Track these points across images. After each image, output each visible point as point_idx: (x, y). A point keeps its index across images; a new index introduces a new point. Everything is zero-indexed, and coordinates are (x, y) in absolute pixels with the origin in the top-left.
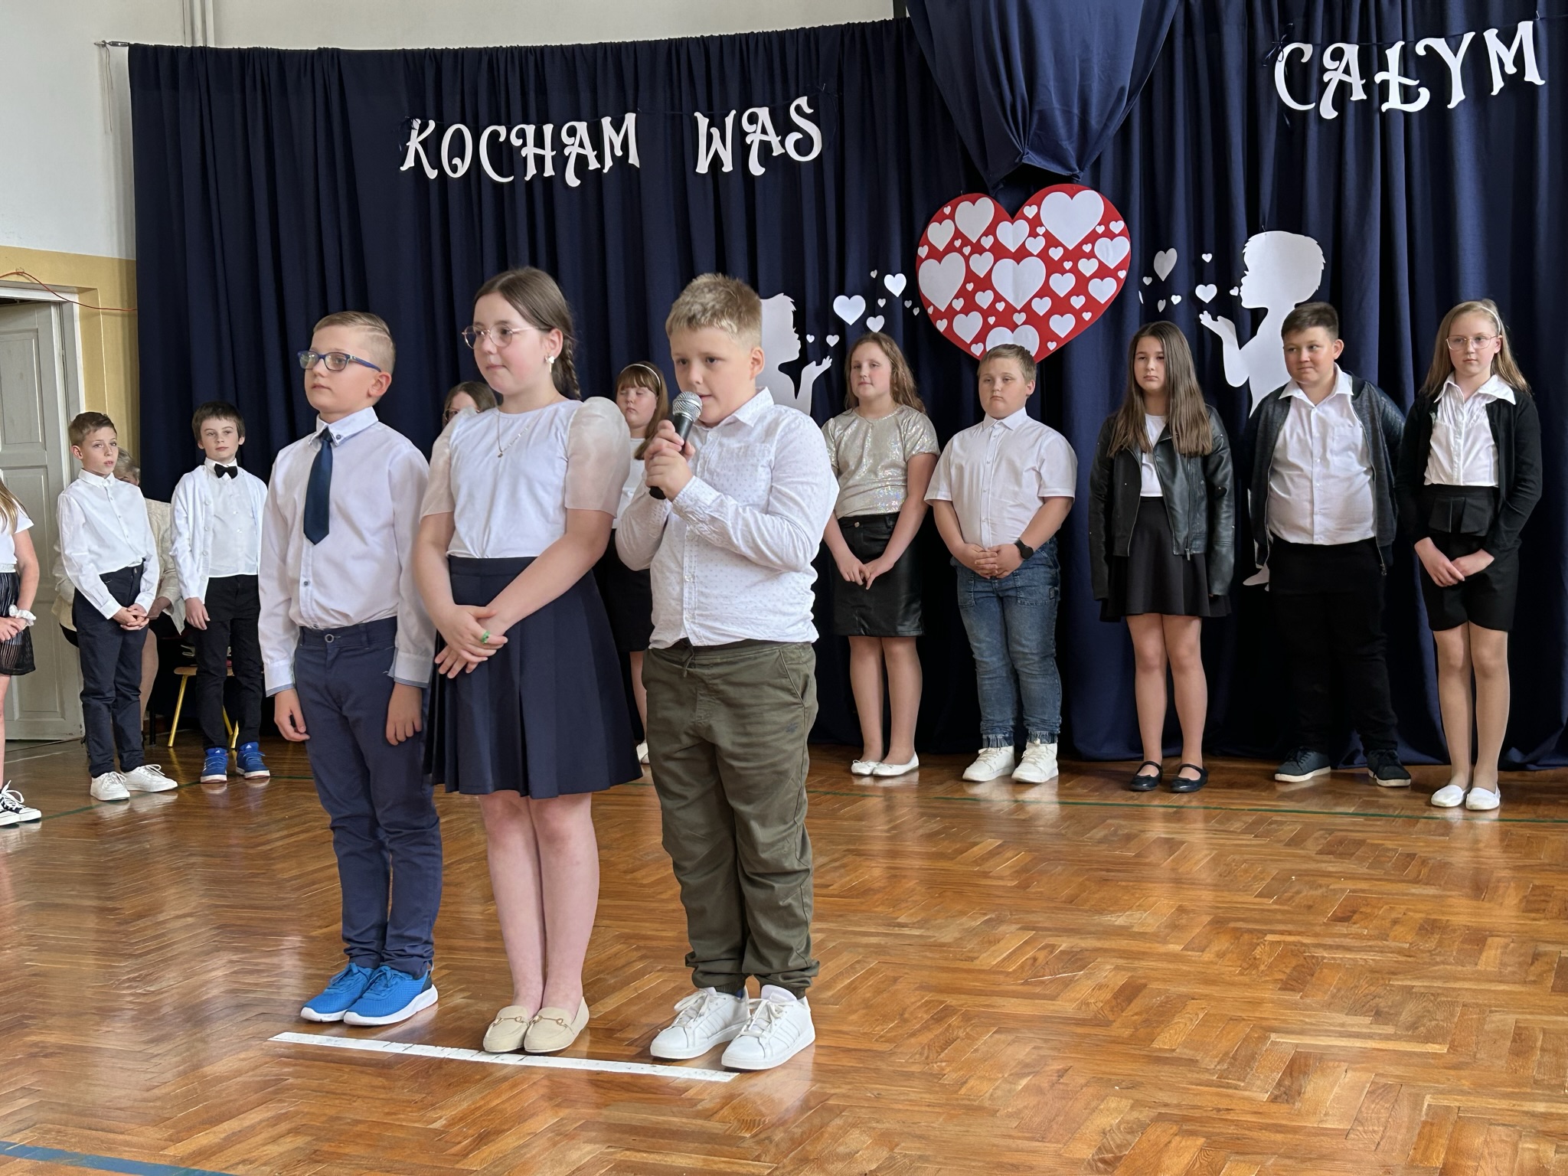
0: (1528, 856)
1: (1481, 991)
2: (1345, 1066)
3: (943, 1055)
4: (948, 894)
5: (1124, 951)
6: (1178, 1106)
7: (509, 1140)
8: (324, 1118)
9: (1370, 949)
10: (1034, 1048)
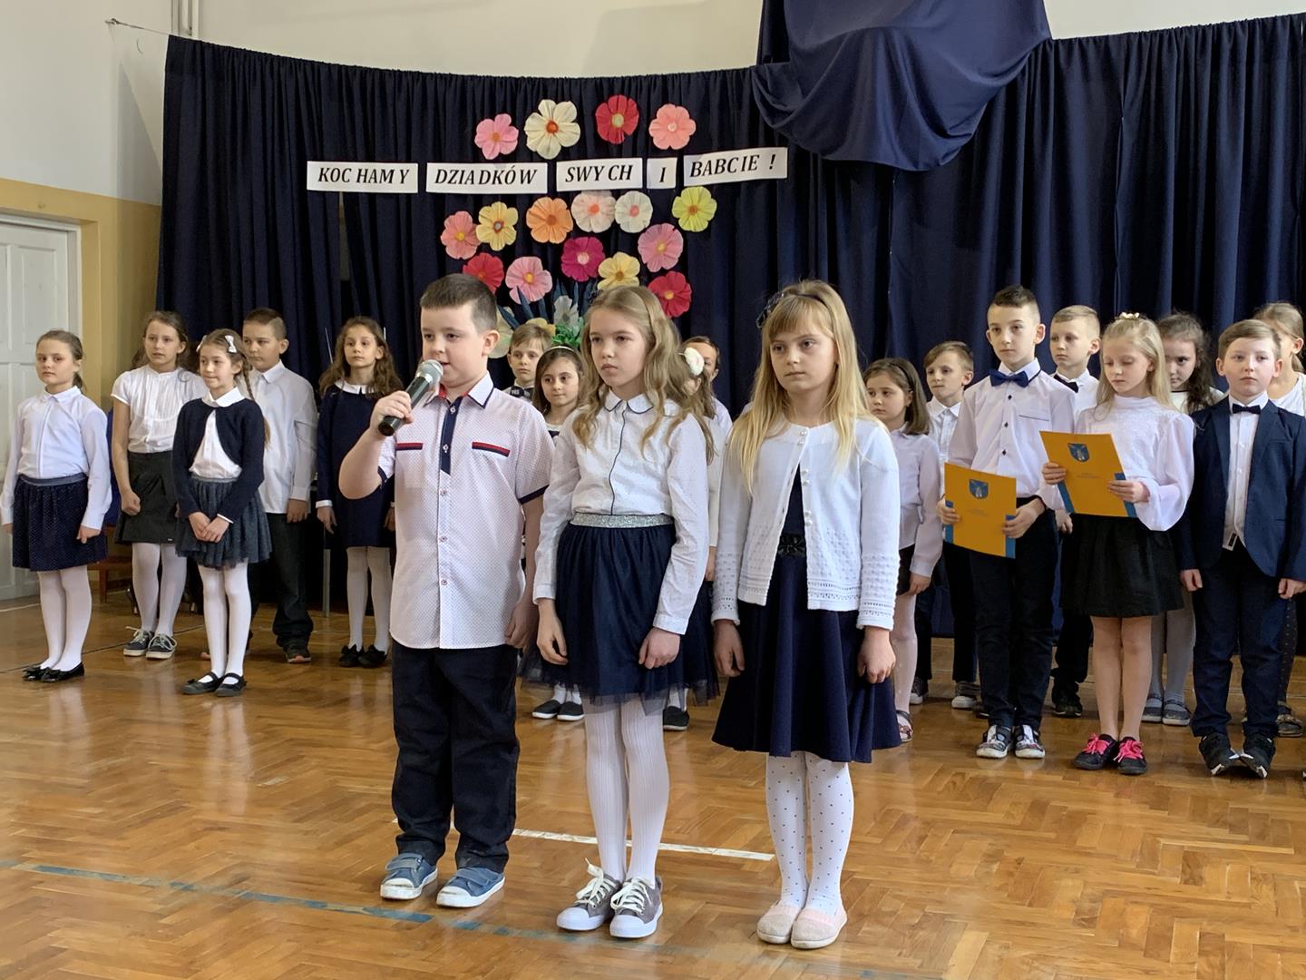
2: (1224, 861)
3: (921, 847)
6: (1117, 886)
10: (990, 844)
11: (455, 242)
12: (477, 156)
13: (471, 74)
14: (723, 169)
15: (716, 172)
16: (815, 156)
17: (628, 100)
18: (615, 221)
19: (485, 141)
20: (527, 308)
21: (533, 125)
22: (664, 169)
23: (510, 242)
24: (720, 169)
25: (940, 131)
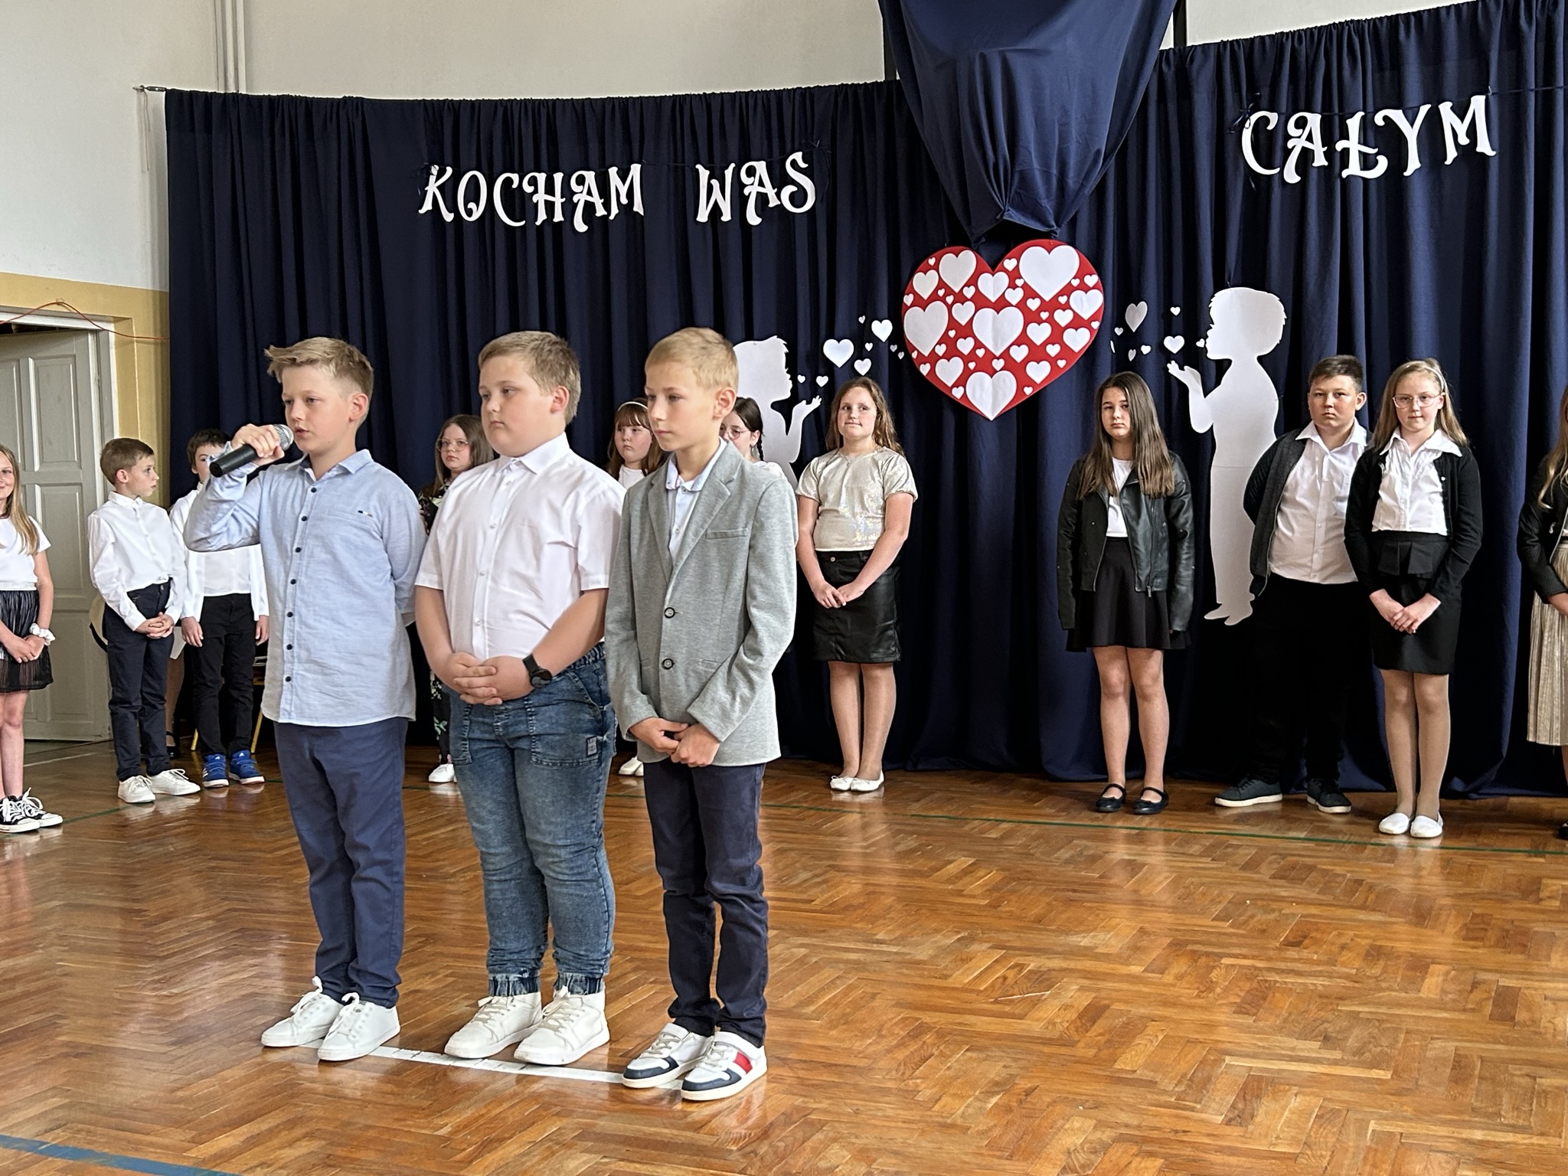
0: (1468, 884)
1: (1423, 1018)
2: (1295, 1089)
3: (917, 1072)
4: (923, 911)
5: (1089, 972)
6: (1139, 1127)
7: (510, 1148)
8: (337, 1123)
9: (1319, 974)
10: (1004, 1067)
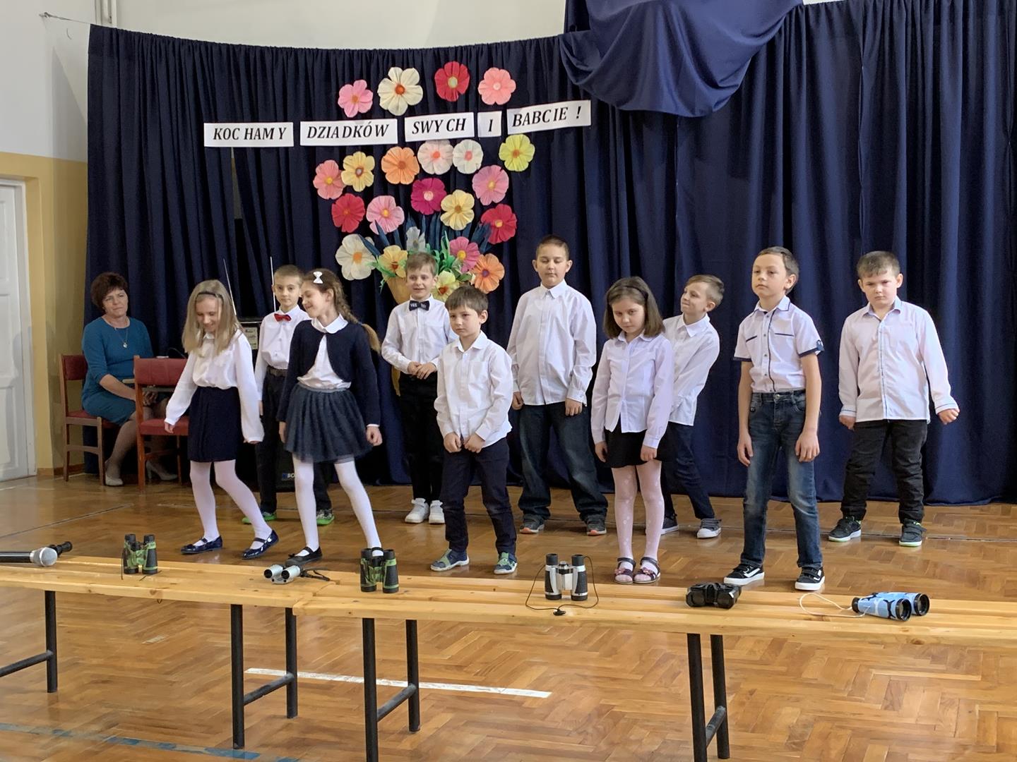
2: (922, 688)
6: (829, 712)
11: (325, 185)
12: (340, 115)
13: (333, 48)
14: (539, 120)
15: (533, 122)
16: (613, 108)
17: (460, 65)
18: (453, 165)
19: (346, 103)
20: (385, 238)
21: (385, 88)
22: (491, 121)
23: (369, 185)
24: (536, 120)
25: (712, 84)
